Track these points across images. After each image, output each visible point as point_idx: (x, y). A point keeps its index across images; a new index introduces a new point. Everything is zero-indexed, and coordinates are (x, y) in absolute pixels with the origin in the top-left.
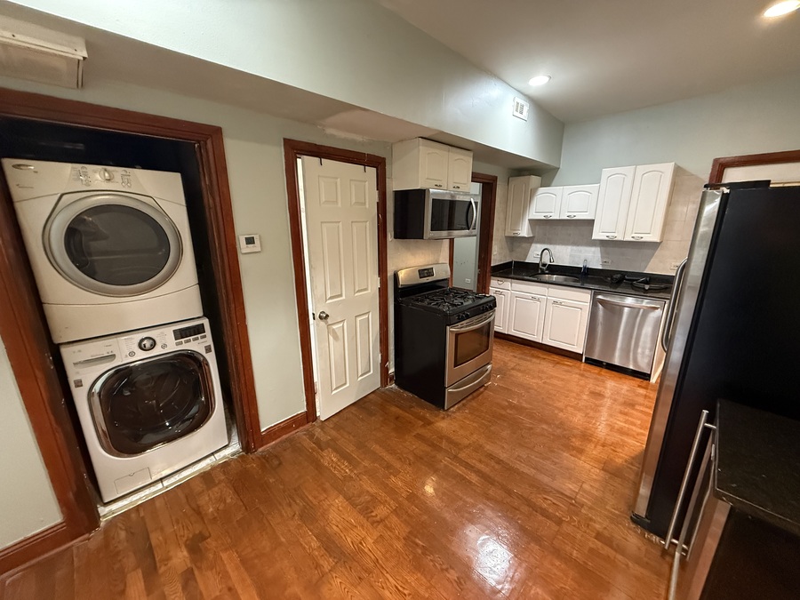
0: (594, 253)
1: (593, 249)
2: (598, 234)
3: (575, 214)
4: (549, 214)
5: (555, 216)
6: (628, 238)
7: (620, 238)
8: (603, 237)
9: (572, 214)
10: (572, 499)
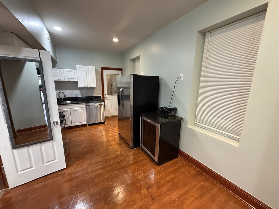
0: (78, 92)
1: (77, 91)
2: (80, 86)
3: (70, 79)
4: (60, 79)
5: (63, 80)
6: (89, 87)
7: (86, 87)
8: (82, 86)
9: (69, 79)
10: (121, 155)
